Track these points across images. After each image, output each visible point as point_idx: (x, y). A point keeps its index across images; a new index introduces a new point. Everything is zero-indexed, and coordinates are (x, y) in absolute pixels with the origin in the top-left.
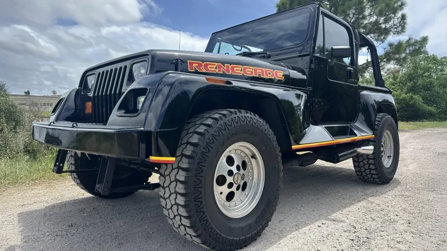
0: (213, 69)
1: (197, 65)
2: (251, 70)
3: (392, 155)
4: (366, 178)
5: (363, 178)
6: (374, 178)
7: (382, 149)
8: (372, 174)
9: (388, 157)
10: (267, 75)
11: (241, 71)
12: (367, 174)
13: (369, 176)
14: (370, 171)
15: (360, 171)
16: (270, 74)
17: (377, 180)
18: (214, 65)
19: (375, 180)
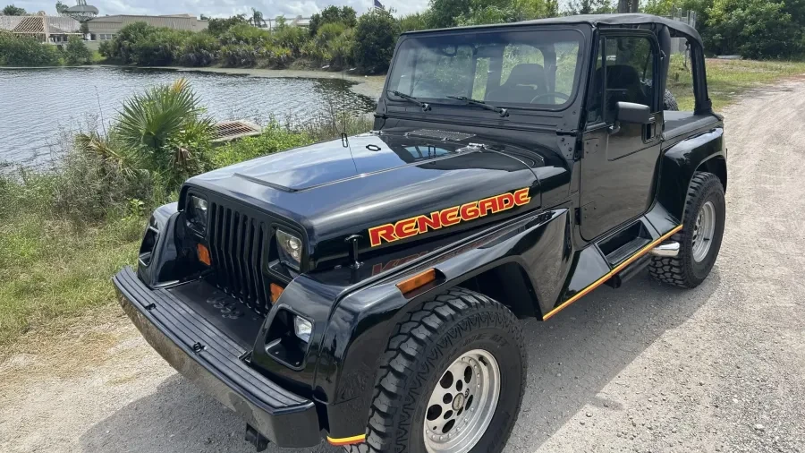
0: (413, 230)
1: (384, 232)
2: (475, 208)
3: (711, 237)
4: (662, 276)
5: (658, 277)
6: (675, 279)
7: (695, 233)
8: (673, 273)
9: (705, 240)
10: (501, 207)
11: (459, 215)
12: (665, 272)
13: (668, 275)
14: (671, 268)
15: (654, 266)
16: (506, 202)
17: (680, 282)
18: (413, 221)
19: (677, 282)
